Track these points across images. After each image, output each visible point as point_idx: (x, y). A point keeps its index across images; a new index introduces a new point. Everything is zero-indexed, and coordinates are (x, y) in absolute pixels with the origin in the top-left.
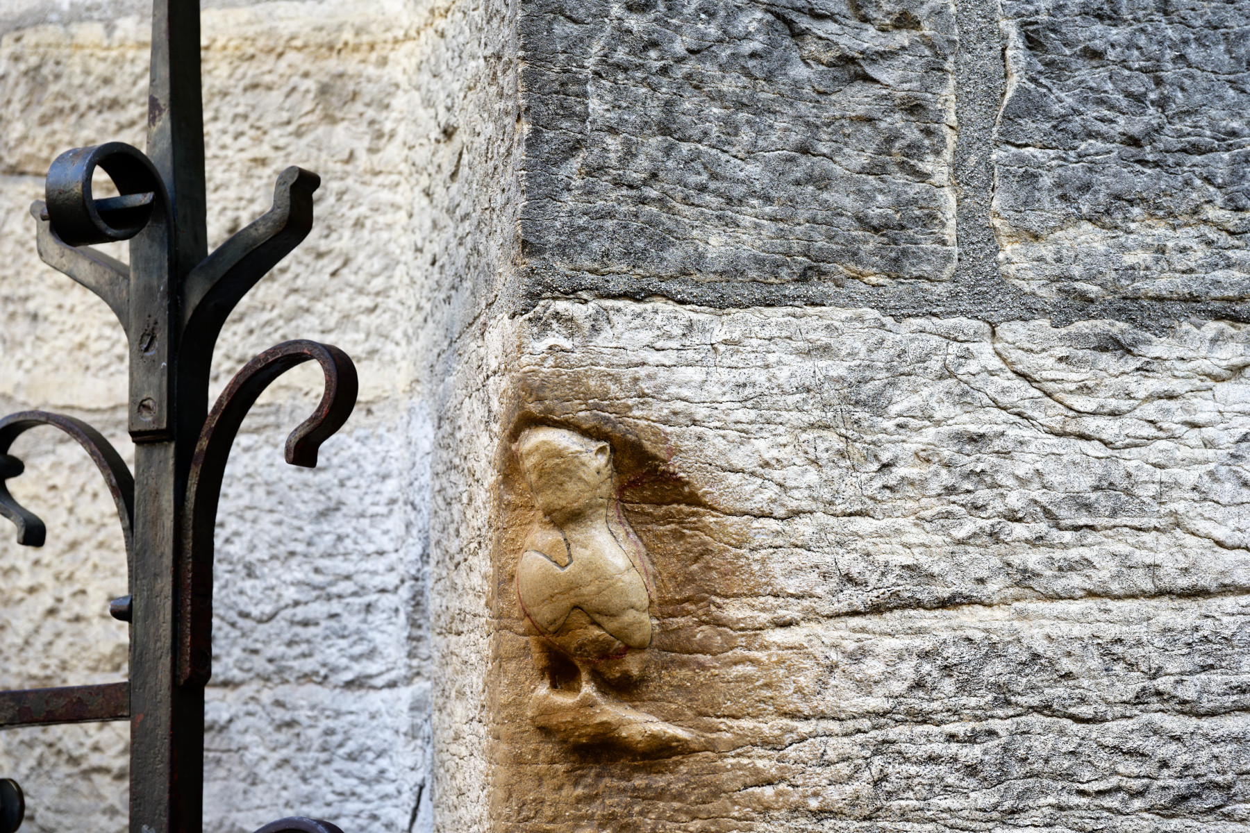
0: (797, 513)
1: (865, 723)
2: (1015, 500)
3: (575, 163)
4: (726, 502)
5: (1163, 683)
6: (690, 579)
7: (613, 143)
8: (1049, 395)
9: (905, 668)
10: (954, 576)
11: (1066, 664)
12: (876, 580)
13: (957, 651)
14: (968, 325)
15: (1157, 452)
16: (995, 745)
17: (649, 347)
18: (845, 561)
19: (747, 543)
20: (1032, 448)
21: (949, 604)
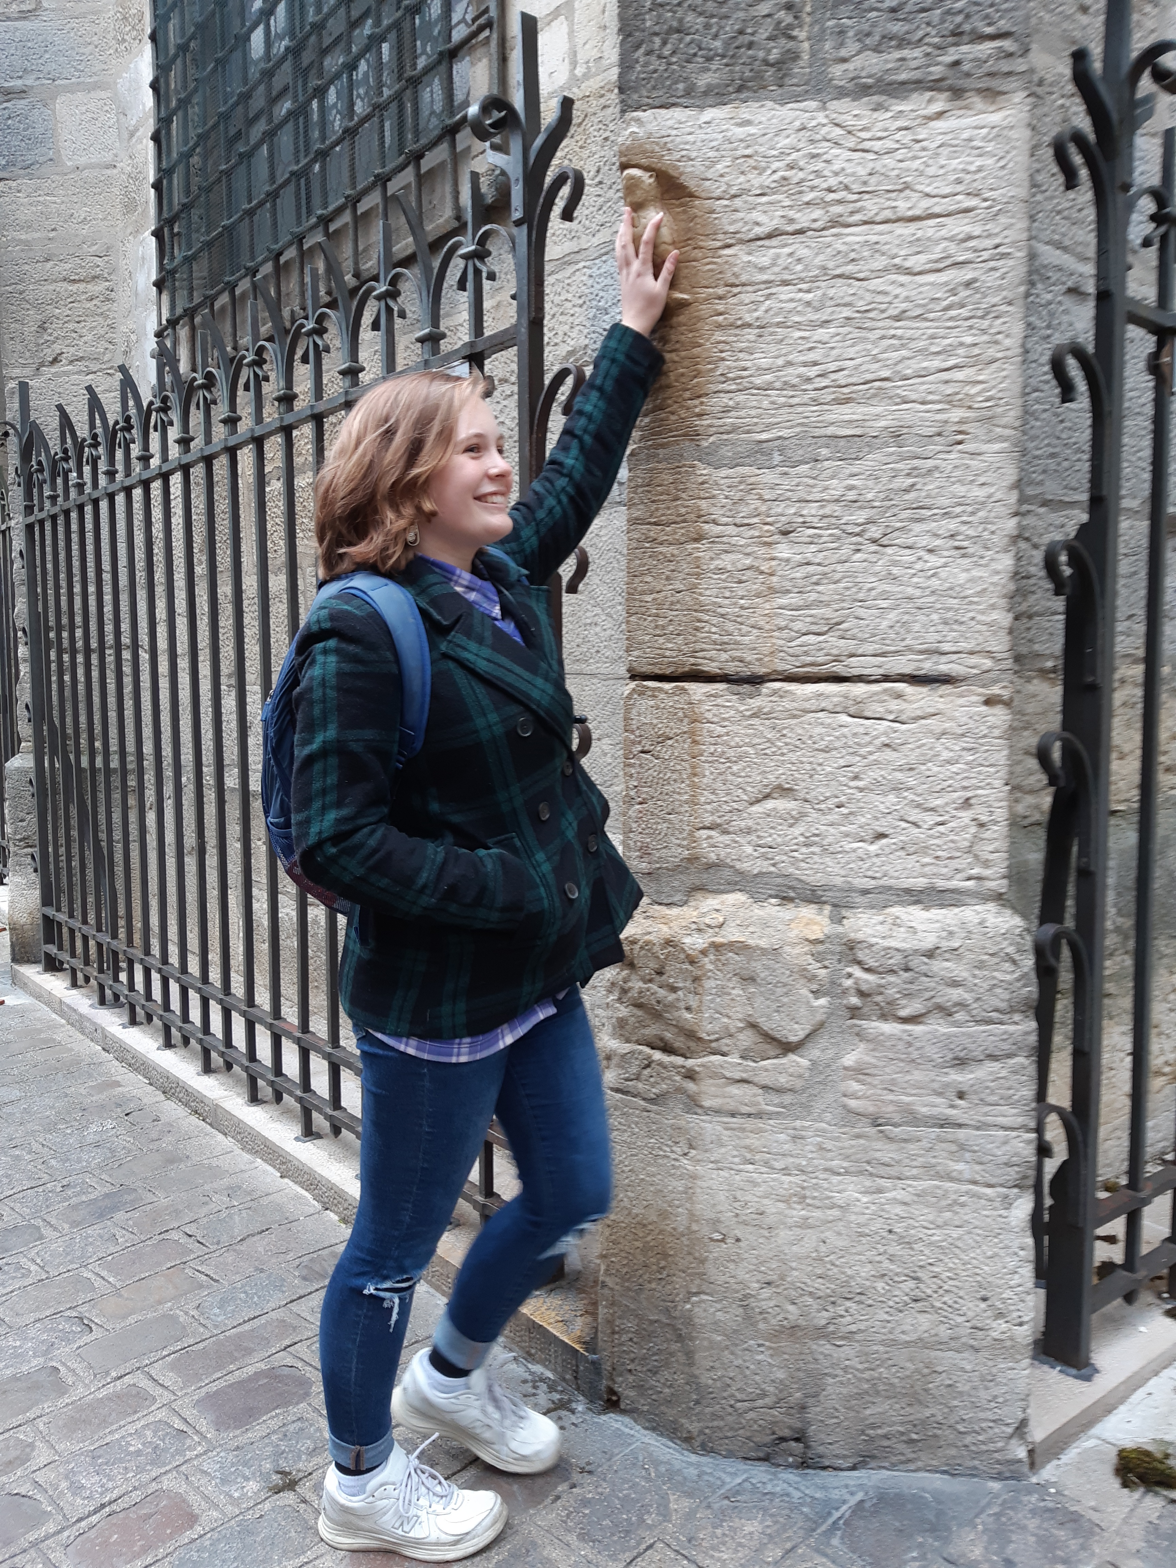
0: (735, 196)
1: (763, 286)
2: (833, 182)
3: (642, 51)
4: (703, 195)
5: (897, 261)
6: (689, 230)
7: (657, 40)
8: (849, 132)
9: (780, 262)
10: (803, 219)
11: (853, 255)
12: (769, 223)
13: (803, 252)
14: (813, 104)
15: (899, 155)
16: (819, 293)
17: (671, 128)
18: (756, 215)
19: (713, 212)
20: (840, 158)
21: (801, 232)
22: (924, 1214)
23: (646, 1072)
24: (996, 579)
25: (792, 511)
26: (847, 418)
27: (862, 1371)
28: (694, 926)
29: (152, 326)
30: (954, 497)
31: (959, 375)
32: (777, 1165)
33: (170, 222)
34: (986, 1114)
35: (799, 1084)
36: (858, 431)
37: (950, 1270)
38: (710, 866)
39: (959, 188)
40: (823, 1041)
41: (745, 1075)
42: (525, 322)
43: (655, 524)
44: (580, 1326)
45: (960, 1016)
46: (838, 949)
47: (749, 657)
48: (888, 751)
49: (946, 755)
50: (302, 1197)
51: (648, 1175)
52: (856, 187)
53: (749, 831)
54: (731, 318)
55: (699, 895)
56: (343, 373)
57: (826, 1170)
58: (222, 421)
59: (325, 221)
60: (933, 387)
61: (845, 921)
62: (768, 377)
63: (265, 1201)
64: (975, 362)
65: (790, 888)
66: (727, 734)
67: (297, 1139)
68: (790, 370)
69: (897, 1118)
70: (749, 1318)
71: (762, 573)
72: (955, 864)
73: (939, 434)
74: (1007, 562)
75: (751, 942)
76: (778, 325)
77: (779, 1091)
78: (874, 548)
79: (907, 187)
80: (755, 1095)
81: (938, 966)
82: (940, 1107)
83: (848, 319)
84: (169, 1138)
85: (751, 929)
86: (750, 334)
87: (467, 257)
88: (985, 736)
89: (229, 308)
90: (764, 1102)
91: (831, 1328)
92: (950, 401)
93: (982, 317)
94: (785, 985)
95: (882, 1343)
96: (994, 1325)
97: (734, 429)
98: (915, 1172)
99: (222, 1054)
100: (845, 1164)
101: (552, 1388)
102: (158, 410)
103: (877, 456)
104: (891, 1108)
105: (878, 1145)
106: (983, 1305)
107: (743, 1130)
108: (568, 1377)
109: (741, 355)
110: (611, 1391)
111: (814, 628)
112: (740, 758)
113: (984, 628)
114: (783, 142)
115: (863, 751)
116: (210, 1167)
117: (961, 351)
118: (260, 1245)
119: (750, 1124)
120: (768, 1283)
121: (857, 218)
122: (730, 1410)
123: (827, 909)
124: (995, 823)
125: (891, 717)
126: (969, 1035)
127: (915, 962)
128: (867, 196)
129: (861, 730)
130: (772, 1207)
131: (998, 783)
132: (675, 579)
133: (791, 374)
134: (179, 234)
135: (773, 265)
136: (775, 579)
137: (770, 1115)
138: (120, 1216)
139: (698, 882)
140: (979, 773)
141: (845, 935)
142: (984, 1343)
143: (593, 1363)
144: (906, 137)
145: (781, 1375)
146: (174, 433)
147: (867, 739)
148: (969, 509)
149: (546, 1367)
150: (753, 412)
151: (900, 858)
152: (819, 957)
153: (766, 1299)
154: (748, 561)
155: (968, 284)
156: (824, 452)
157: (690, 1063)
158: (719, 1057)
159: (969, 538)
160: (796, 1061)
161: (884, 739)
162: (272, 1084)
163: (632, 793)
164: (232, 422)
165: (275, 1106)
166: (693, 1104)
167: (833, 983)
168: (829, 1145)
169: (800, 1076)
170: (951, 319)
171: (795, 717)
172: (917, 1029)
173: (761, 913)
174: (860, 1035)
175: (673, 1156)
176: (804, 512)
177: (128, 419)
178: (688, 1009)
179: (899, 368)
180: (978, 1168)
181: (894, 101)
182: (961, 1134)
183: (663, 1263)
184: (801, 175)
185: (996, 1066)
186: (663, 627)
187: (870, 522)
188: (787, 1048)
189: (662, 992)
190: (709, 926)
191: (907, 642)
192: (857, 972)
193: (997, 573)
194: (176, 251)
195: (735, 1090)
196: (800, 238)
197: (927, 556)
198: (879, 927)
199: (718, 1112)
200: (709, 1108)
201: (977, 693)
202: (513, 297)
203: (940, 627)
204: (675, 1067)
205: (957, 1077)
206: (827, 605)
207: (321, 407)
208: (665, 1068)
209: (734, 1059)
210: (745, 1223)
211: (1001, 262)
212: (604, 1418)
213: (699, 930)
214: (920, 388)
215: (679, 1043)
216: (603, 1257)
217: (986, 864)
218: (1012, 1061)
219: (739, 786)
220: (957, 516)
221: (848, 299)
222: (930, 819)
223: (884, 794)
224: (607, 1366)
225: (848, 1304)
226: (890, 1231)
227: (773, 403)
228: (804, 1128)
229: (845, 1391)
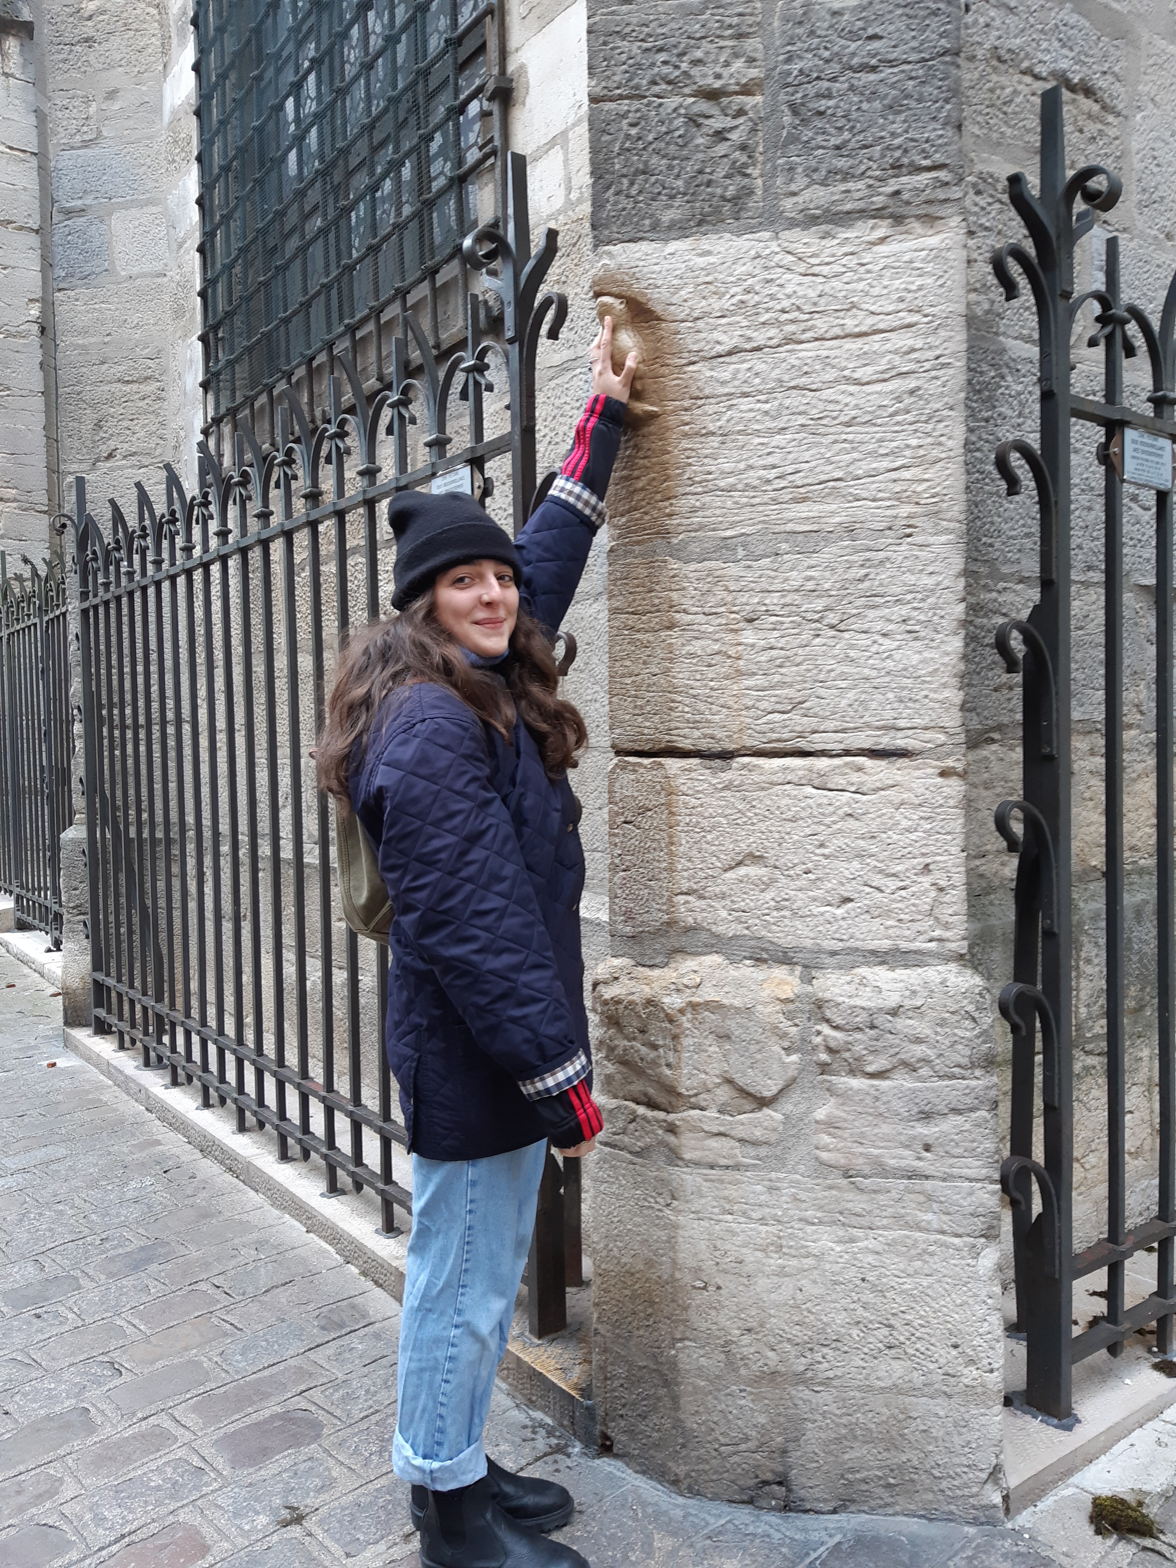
0: (698, 319)
1: (725, 398)
2: (786, 304)
3: (612, 191)
4: (669, 318)
5: (846, 373)
6: (657, 349)
7: (625, 181)
8: (800, 259)
9: (740, 376)
10: (760, 337)
11: (806, 369)
12: (728, 342)
13: (760, 367)
14: (766, 235)
15: (846, 278)
16: (776, 403)
17: (639, 259)
18: (716, 335)
19: (678, 333)
20: (792, 282)
21: (758, 349)
22: (895, 1263)
23: (632, 1126)
24: (946, 660)
25: (756, 600)
26: (804, 515)
27: (840, 1417)
28: (673, 987)
29: (199, 423)
30: (905, 585)
31: (906, 474)
32: (754, 1215)
33: (215, 328)
34: (951, 1166)
35: (773, 1137)
36: (815, 527)
37: (921, 1317)
38: (688, 930)
39: (902, 306)
40: (795, 1095)
41: (722, 1129)
42: (518, 429)
43: (632, 613)
44: (577, 1373)
45: (924, 1072)
46: (808, 1008)
47: (719, 734)
48: (851, 820)
49: (905, 823)
50: (326, 1251)
51: (635, 1225)
52: (807, 308)
53: (723, 896)
54: (696, 428)
55: (679, 957)
56: (361, 473)
57: (800, 1220)
58: (256, 516)
59: (352, 330)
60: (882, 486)
61: (814, 981)
62: (731, 480)
63: (290, 1255)
64: (921, 462)
65: (763, 949)
66: (701, 805)
67: (322, 1195)
68: (751, 473)
69: (867, 1170)
70: (731, 1364)
71: (730, 657)
72: (917, 926)
73: (890, 528)
74: (956, 644)
75: (725, 1001)
76: (739, 432)
77: (755, 1144)
78: (832, 633)
79: (854, 306)
80: (732, 1148)
81: (902, 1023)
82: (908, 1159)
83: (803, 426)
84: (204, 1194)
85: (726, 989)
86: (714, 441)
87: (468, 370)
88: (941, 806)
89: (268, 408)
90: (740, 1154)
91: (810, 1374)
92: (898, 497)
93: (926, 422)
94: (758, 1042)
95: (859, 1389)
96: (966, 1371)
97: (701, 527)
98: (885, 1222)
99: (255, 1113)
100: (819, 1215)
101: (550, 1434)
102: (201, 505)
103: (834, 549)
104: (861, 1160)
105: (850, 1196)
106: (954, 1352)
107: (722, 1182)
108: (565, 1423)
109: (706, 461)
110: (605, 1437)
111: (779, 707)
112: (714, 827)
113: (937, 705)
114: (740, 270)
115: (827, 821)
116: (241, 1222)
117: (908, 453)
118: (282, 1296)
119: (729, 1175)
120: (749, 1330)
121: (808, 335)
122: (714, 1454)
123: (799, 969)
124: (954, 887)
125: (853, 789)
126: (933, 1090)
127: (880, 1020)
128: (817, 316)
129: (825, 801)
130: (751, 1256)
131: (955, 850)
132: (651, 663)
133: (752, 477)
134: (222, 338)
135: (734, 379)
136: (741, 662)
137: (747, 1168)
138: (153, 1268)
139: (677, 945)
140: (937, 840)
141: (814, 995)
142: (957, 1390)
143: (588, 1408)
144: (852, 261)
145: (762, 1419)
146: (213, 526)
147: (831, 809)
148: (920, 596)
149: (546, 1413)
150: (718, 512)
151: (865, 921)
152: (789, 1016)
153: (746, 1346)
154: (716, 647)
155: (912, 392)
156: (784, 546)
157: (671, 1117)
158: (698, 1112)
159: (919, 622)
160: (772, 1116)
161: (846, 809)
162: (300, 1141)
163: (617, 861)
164: (264, 516)
165: (303, 1164)
166: (674, 1157)
167: (803, 1040)
168: (803, 1196)
169: (775, 1130)
170: (897, 423)
171: (763, 789)
172: (884, 1084)
173: (736, 973)
174: (831, 1090)
175: (657, 1207)
176: (767, 602)
177: (173, 513)
178: (668, 1065)
179: (850, 469)
180: (946, 1218)
181: (840, 229)
182: (928, 1185)
183: (650, 1311)
184: (757, 298)
185: (960, 1119)
186: (642, 707)
187: (828, 609)
188: (763, 1102)
189: (644, 1050)
190: (687, 987)
191: (865, 719)
192: (826, 1030)
193: (948, 654)
194: (220, 355)
195: (713, 1143)
196: (758, 354)
197: (881, 640)
198: (846, 987)
199: (697, 1164)
200: (690, 1161)
201: (932, 767)
202: (508, 407)
203: (896, 705)
204: (657, 1121)
205: (922, 1130)
206: (791, 686)
207: (342, 504)
208: (648, 1122)
209: (712, 1113)
210: (725, 1272)
211: (942, 372)
212: (597, 1461)
213: (678, 990)
214: (871, 487)
215: (661, 1099)
216: (596, 1305)
217: (947, 926)
218: (974, 1115)
219: (713, 854)
220: (909, 602)
221: (802, 408)
222: (892, 884)
223: (849, 860)
224: (600, 1412)
225: (825, 1350)
226: (863, 1280)
227: (736, 503)
228: (779, 1180)
229: (823, 1435)
